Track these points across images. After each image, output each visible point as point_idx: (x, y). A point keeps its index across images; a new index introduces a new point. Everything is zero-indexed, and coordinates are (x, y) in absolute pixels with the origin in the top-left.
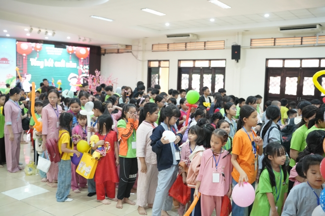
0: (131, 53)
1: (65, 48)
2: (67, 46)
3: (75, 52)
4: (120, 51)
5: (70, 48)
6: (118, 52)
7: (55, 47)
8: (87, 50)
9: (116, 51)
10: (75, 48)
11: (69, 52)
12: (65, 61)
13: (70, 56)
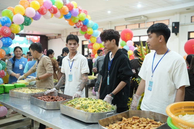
0: (60, 39)
1: (25, 37)
2: (27, 36)
3: (31, 39)
4: (56, 37)
5: (28, 37)
6: (55, 38)
7: (20, 36)
8: (38, 38)
9: (54, 38)
10: (31, 37)
11: (28, 39)
12: (25, 44)
13: (29, 41)
